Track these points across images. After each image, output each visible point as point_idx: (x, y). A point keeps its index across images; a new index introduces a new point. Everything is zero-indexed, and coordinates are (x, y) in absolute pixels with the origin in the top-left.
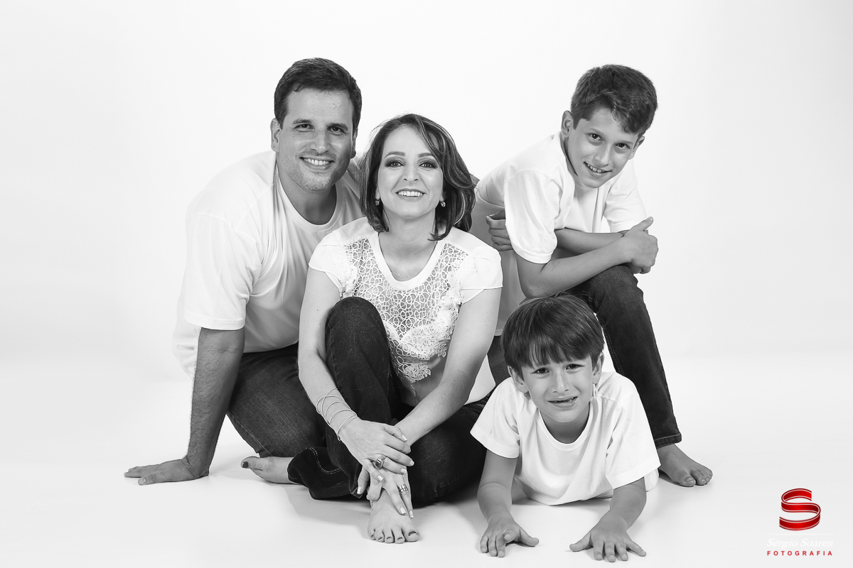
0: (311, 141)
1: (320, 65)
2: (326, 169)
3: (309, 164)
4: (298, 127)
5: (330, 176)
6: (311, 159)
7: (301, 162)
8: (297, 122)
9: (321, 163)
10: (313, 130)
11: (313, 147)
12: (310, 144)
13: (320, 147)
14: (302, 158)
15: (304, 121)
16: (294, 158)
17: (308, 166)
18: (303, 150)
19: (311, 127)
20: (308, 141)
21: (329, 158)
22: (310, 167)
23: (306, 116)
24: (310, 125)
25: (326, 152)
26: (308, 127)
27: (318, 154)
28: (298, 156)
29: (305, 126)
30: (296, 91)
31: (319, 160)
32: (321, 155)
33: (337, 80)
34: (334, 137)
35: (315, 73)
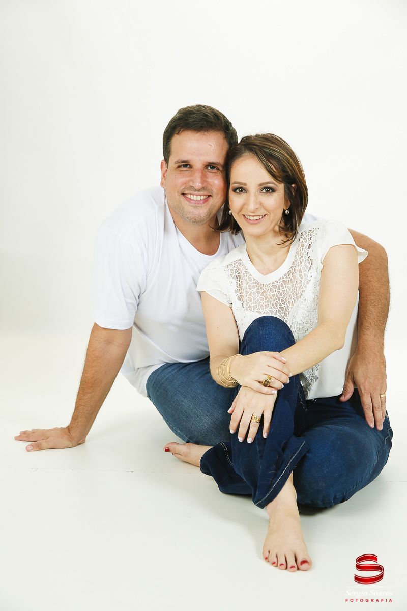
0: (190, 178)
1: (198, 111)
2: (204, 203)
3: (188, 199)
4: (179, 167)
5: (207, 208)
6: (190, 194)
7: (182, 197)
8: (177, 162)
9: (199, 198)
10: (192, 169)
11: (191, 184)
12: (189, 181)
13: (197, 184)
14: (183, 194)
15: (183, 162)
16: (176, 194)
17: (188, 201)
18: (183, 187)
19: (191, 166)
20: (187, 179)
21: (206, 193)
22: (190, 202)
23: (185, 157)
24: (189, 165)
25: (204, 189)
26: (188, 166)
27: (196, 190)
28: (180, 193)
29: (186, 166)
30: (178, 134)
31: (197, 195)
32: (199, 191)
33: (211, 122)
34: (210, 174)
35: (193, 118)
